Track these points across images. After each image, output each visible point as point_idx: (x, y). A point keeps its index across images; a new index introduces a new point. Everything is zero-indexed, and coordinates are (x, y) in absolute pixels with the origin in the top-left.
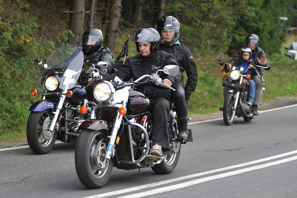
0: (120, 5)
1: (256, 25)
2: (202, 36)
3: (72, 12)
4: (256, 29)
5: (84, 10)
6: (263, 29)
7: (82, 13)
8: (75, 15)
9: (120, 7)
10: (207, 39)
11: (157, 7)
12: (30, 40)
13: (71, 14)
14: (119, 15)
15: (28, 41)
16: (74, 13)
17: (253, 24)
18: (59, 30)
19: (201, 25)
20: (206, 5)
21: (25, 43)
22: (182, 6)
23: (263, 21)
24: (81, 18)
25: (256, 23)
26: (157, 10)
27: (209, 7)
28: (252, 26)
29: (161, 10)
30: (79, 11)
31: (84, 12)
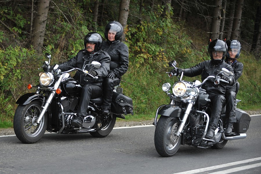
0: (239, 29)
3: (212, 33)
5: (219, 32)
7: (218, 34)
8: (213, 35)
9: (238, 30)
11: (256, 31)
12: (190, 51)
14: (238, 35)
16: (213, 34)
18: (203, 45)
21: (187, 52)
24: (217, 37)
30: (216, 32)
31: (220, 33)
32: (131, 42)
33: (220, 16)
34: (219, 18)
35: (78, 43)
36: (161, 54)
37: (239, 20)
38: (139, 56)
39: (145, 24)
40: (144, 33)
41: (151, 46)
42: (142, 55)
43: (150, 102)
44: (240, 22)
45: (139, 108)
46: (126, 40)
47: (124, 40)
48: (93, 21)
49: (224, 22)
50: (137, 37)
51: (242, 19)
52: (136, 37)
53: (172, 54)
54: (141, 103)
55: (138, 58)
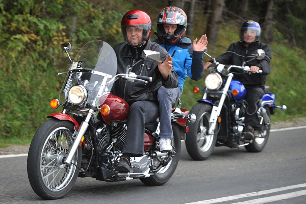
32: (9, 16)
36: (59, 34)
38: (15, 39)
41: (39, 20)
42: (18, 36)
43: (33, 116)
45: (9, 128)
50: (19, 6)
52: (16, 6)
53: (84, 34)
54: (14, 119)
55: (12, 41)
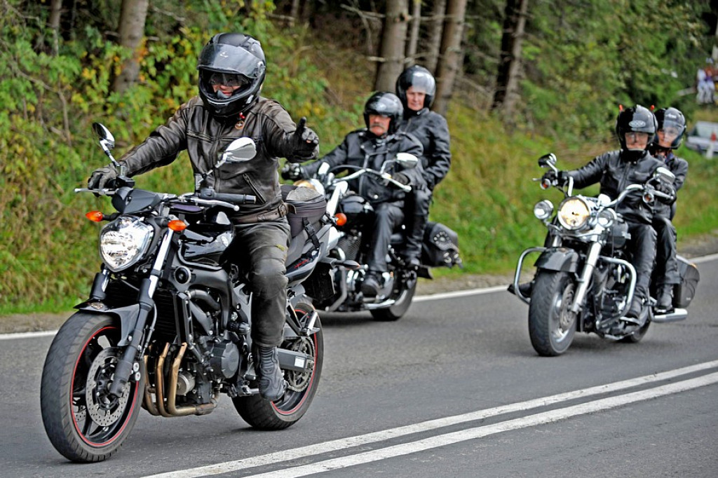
0: (457, 48)
1: (651, 89)
2: (564, 108)
3: (381, 60)
4: (649, 96)
5: (402, 56)
6: (664, 98)
7: (398, 62)
8: (384, 67)
9: (458, 53)
10: (573, 113)
11: (506, 53)
12: (321, 109)
13: (379, 64)
14: (455, 67)
15: (317, 111)
16: (384, 62)
17: (643, 87)
18: (359, 92)
19: (563, 86)
20: (574, 48)
21: (312, 114)
22: (537, 50)
23: (662, 83)
24: (396, 70)
25: (649, 84)
26: (507, 59)
27: (578, 53)
28: (642, 91)
29: (513, 58)
30: (395, 58)
31: (404, 60)
32: (157, 87)
33: (405, 12)
34: (402, 18)
35: (5, 90)
37: (459, 23)
39: (193, 36)
40: (191, 60)
44: (460, 28)
46: (139, 80)
47: (135, 81)
48: (47, 27)
49: (415, 31)
50: (173, 70)
51: (466, 20)
52: (169, 71)
